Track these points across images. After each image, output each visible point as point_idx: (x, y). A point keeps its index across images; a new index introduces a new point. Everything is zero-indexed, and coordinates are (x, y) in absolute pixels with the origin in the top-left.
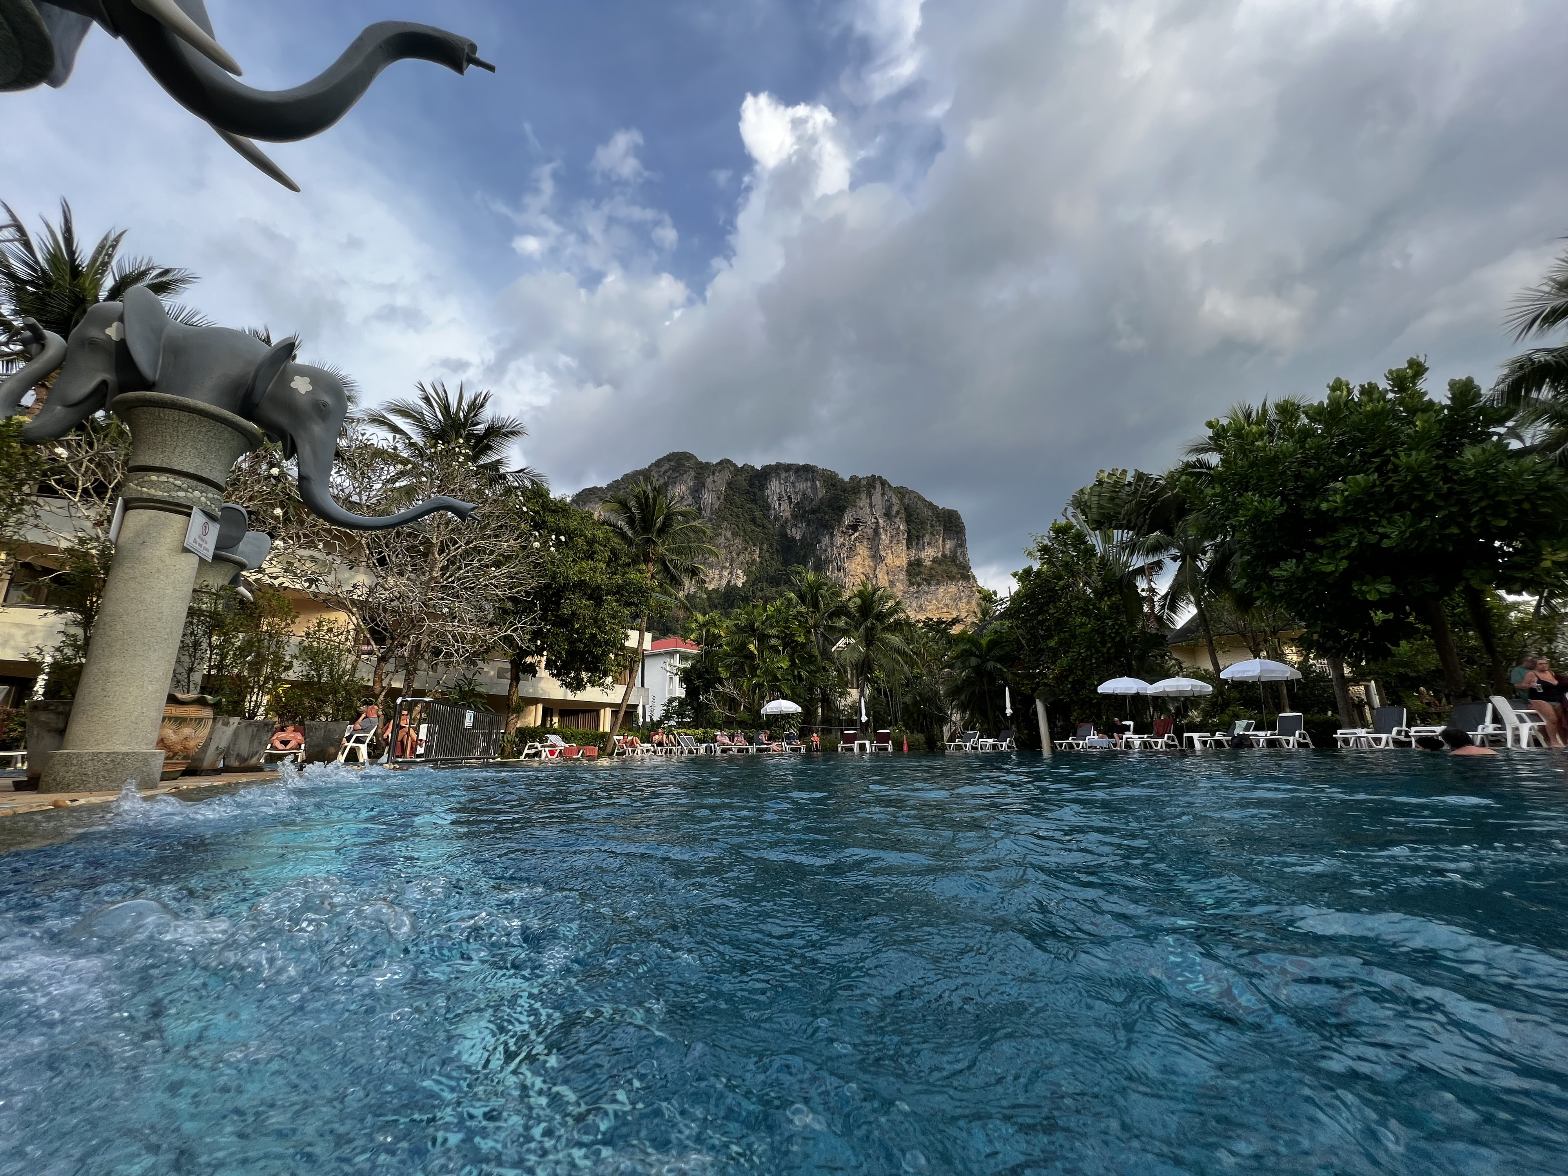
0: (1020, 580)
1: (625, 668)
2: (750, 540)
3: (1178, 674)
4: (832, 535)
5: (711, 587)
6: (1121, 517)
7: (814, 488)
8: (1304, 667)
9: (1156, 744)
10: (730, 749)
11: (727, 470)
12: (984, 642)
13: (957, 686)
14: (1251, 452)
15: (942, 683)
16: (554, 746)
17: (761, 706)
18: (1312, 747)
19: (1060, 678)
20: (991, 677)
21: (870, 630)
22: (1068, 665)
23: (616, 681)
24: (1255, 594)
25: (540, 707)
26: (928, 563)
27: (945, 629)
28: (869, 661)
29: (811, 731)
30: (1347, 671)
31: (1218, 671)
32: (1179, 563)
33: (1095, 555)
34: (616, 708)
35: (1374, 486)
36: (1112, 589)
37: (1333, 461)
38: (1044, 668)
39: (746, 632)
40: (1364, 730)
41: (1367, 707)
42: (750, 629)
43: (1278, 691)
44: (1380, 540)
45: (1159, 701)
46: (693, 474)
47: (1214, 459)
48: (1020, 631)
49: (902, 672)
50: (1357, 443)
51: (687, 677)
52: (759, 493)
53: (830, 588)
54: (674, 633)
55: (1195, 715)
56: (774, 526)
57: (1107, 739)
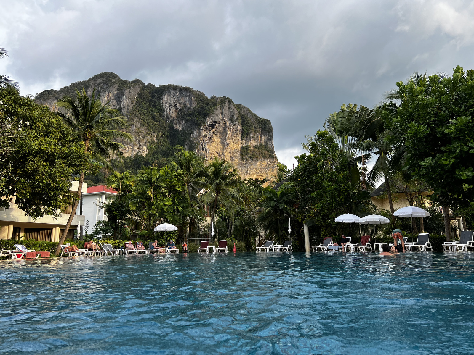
0: (299, 161)
1: (69, 204)
2: (151, 129)
3: (374, 212)
4: (200, 129)
5: (126, 156)
6: (352, 130)
7: (190, 101)
8: (432, 211)
9: (361, 248)
10: (134, 252)
11: (138, 86)
12: (278, 193)
13: (263, 217)
14: (416, 100)
15: (256, 214)
16: (21, 251)
17: (154, 226)
18: (432, 250)
19: (316, 214)
20: (281, 212)
21: (219, 185)
22: (321, 207)
23: (63, 212)
24: (412, 174)
25: (12, 227)
26: (252, 148)
27: (259, 185)
28: (217, 202)
29: (182, 241)
30: (451, 212)
31: (393, 211)
32: (378, 156)
33: (338, 149)
34: (63, 228)
35: (469, 122)
36: (345, 167)
37: (452, 108)
38: (309, 208)
39: (146, 184)
40: (455, 242)
41: (458, 230)
42: (149, 182)
43: (419, 222)
44: (469, 150)
45: (364, 227)
46: (117, 87)
47: (398, 102)
48: (298, 188)
49: (235, 208)
50: (464, 100)
51: (109, 209)
52: (157, 102)
53: (197, 161)
54: (103, 182)
55: (381, 234)
56: (166, 122)
57: (338, 246)
